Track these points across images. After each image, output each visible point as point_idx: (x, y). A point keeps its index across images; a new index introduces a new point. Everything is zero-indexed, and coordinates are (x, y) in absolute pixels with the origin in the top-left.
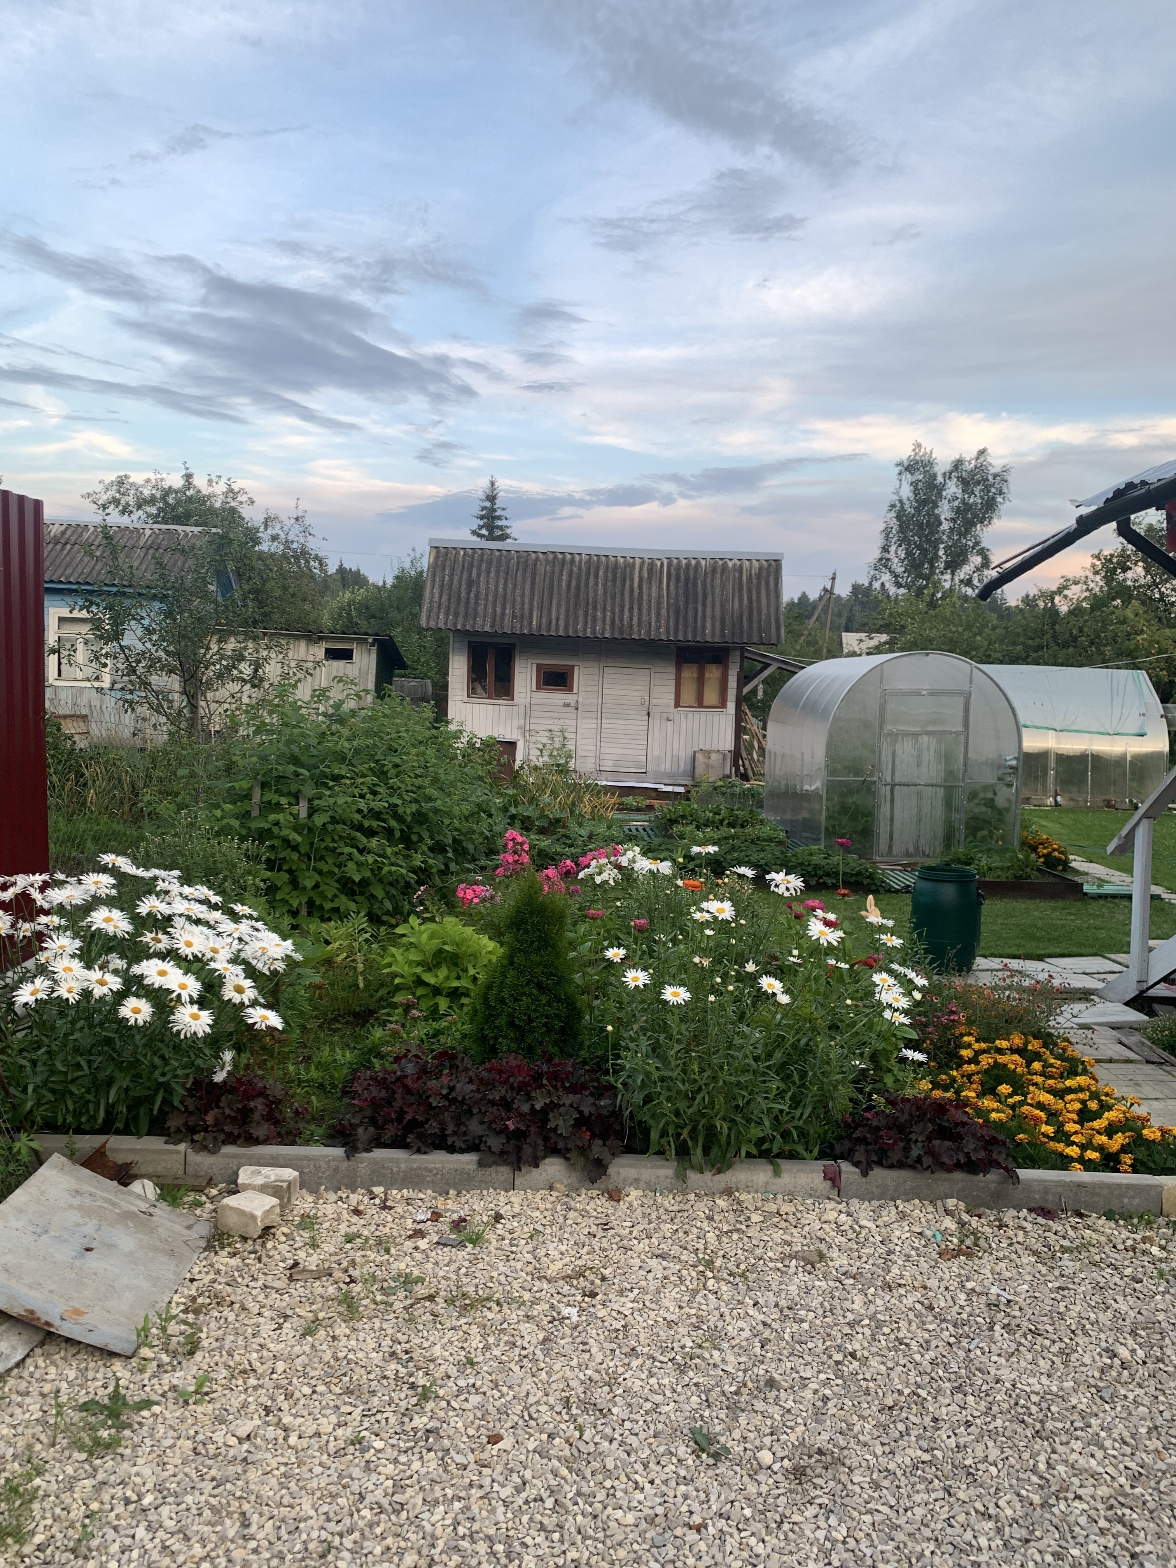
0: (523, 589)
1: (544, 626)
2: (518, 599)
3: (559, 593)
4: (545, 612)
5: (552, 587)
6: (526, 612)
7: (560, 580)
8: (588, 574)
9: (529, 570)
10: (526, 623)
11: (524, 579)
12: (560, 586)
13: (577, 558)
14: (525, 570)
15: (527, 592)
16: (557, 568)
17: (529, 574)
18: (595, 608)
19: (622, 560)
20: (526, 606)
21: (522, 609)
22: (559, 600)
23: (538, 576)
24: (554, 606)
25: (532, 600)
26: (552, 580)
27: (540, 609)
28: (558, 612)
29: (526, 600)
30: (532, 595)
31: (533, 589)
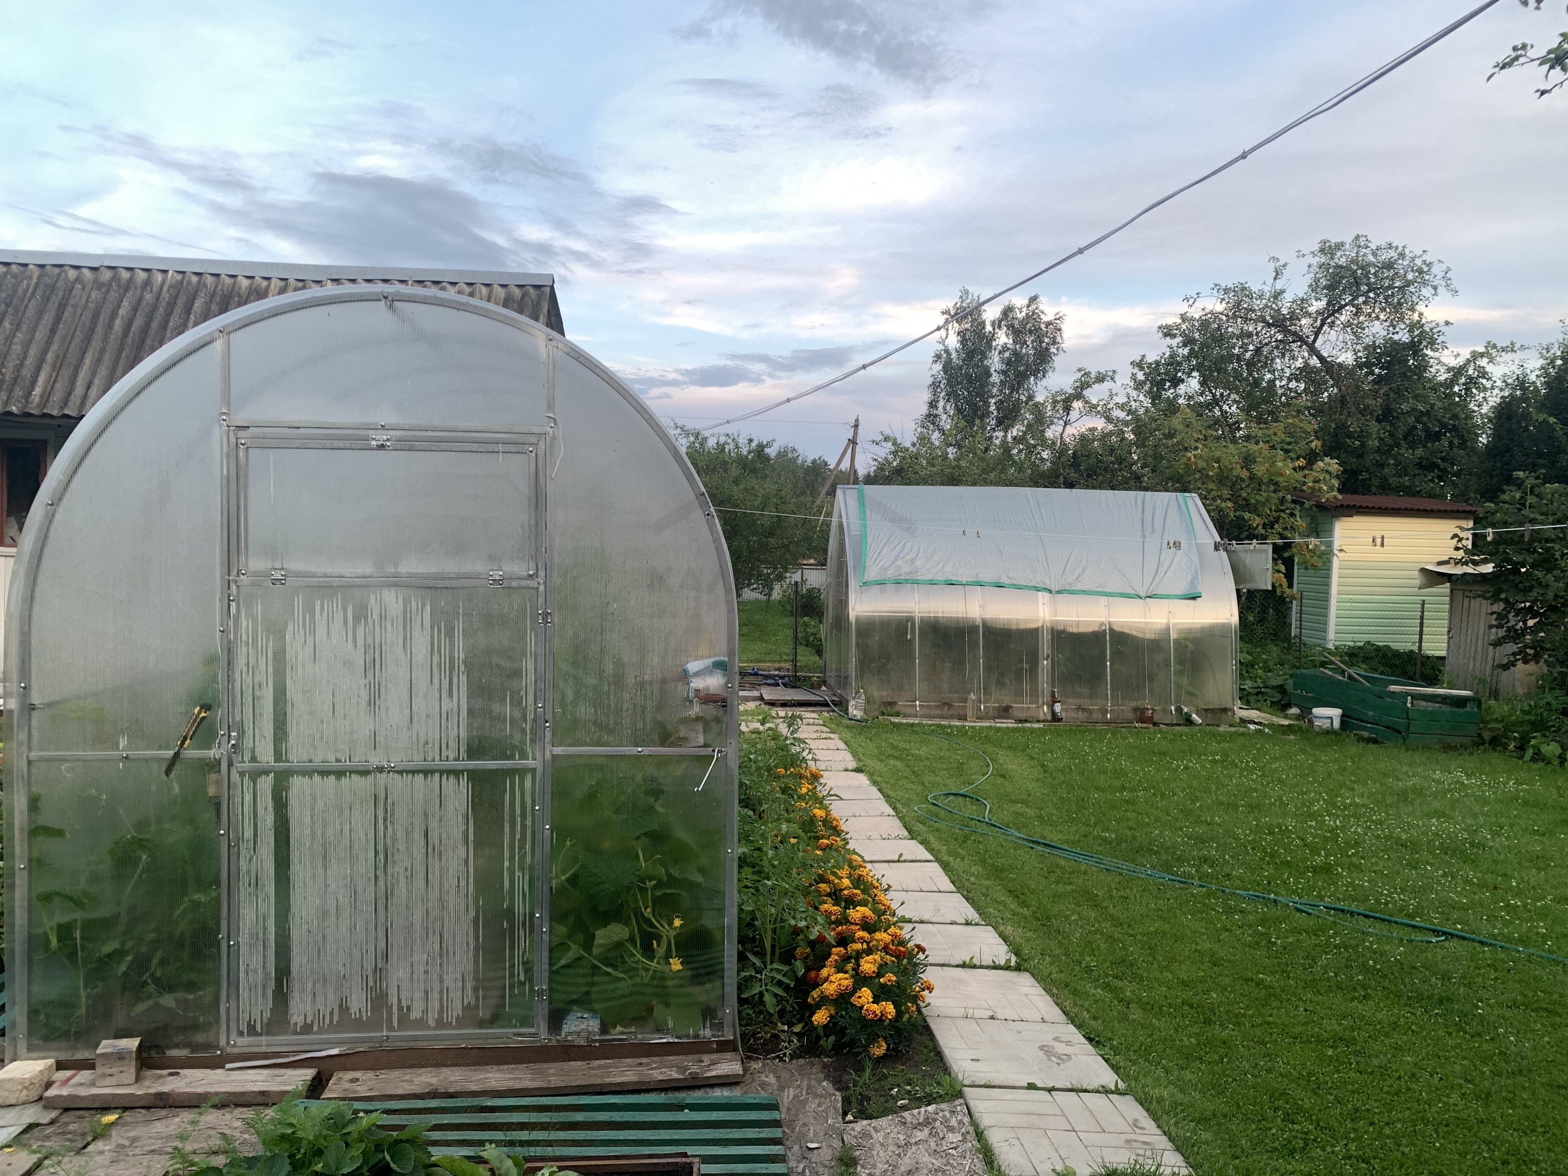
0: (33, 330)
1: (57, 397)
2: (17, 348)
3: (106, 338)
4: (66, 373)
5: (92, 329)
6: (26, 373)
7: (113, 316)
8: (171, 305)
9: (55, 299)
10: (18, 392)
11: (40, 313)
12: (110, 326)
13: (159, 277)
14: (47, 299)
15: (41, 334)
16: (113, 295)
17: (53, 306)
19: (245, 283)
20: (30, 361)
21: (21, 366)
22: (102, 351)
23: (69, 309)
24: (88, 362)
25: (45, 351)
26: (96, 316)
27: (57, 367)
28: (93, 374)
29: (33, 351)
30: (49, 343)
31: (53, 331)
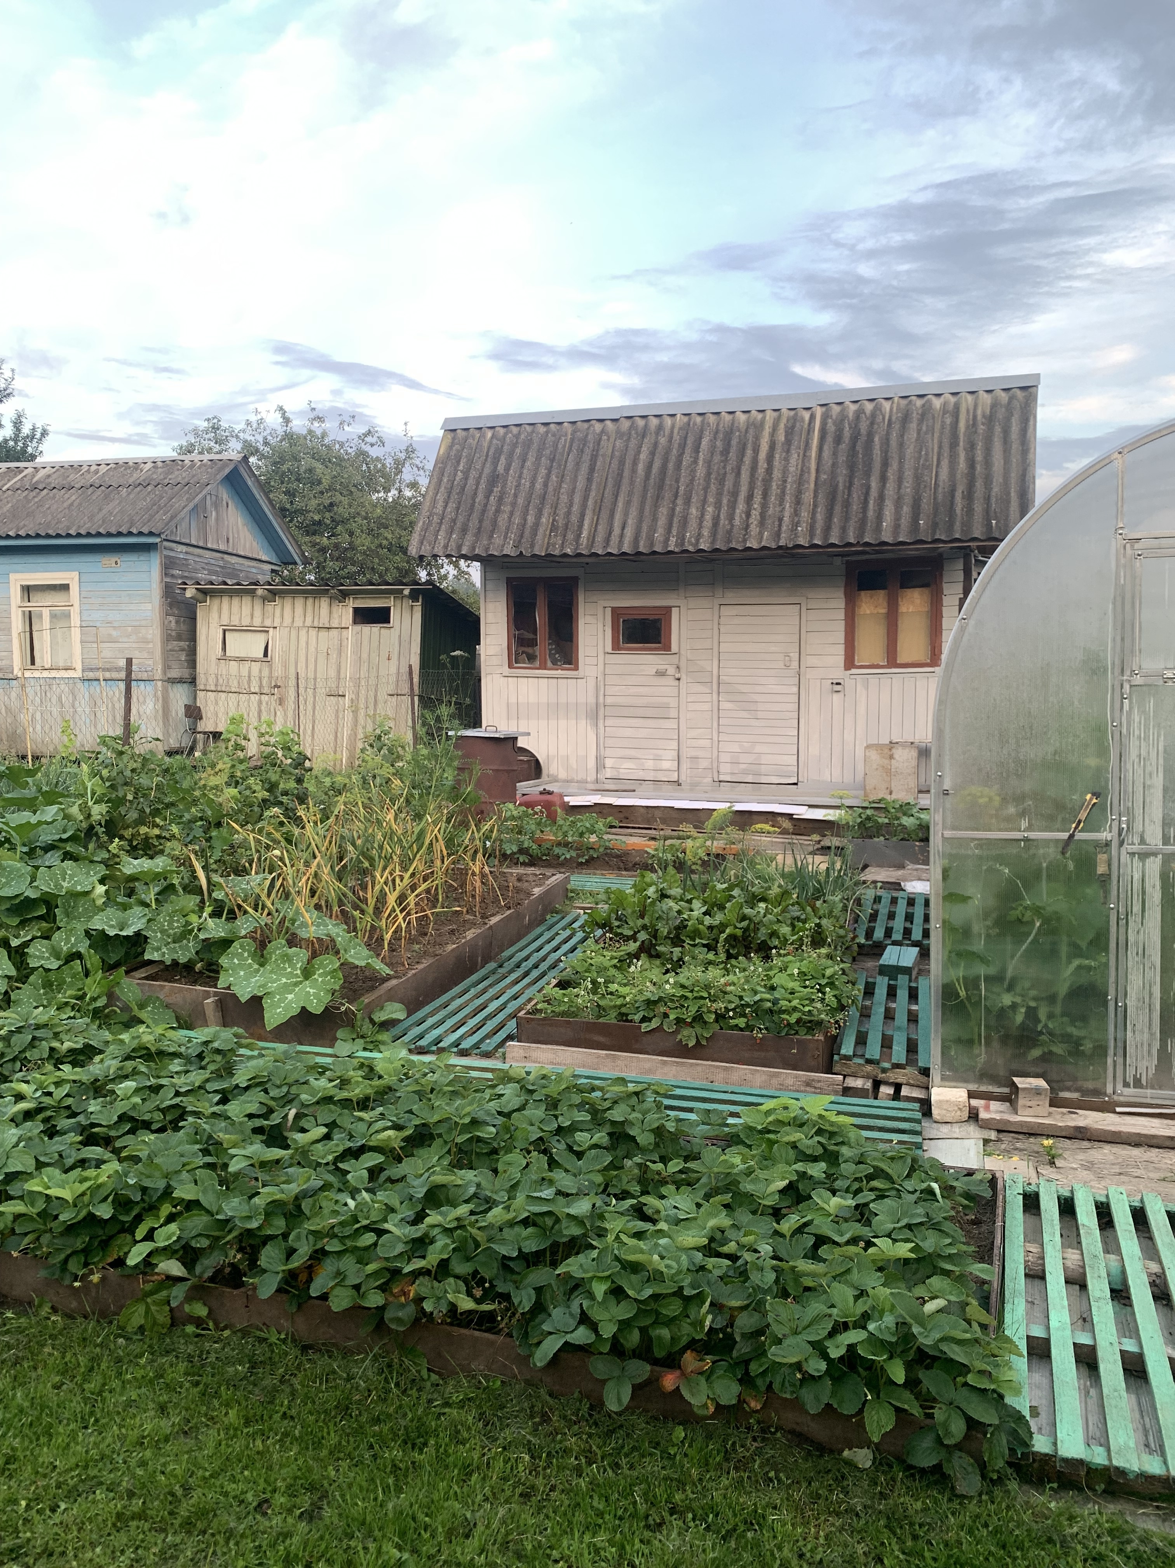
0: (575, 480)
1: (600, 538)
2: (564, 498)
3: (632, 482)
4: (605, 515)
5: (620, 475)
6: (574, 519)
7: (635, 463)
8: (683, 446)
9: (588, 451)
10: (570, 536)
11: (578, 464)
12: (634, 471)
13: (668, 422)
14: (581, 451)
15: (581, 484)
16: (633, 443)
17: (586, 457)
18: (688, 502)
19: (743, 418)
20: (575, 508)
21: (568, 513)
22: (630, 494)
23: (600, 459)
24: (620, 504)
25: (586, 498)
26: (622, 463)
27: (598, 512)
28: (626, 514)
29: (577, 499)
30: (588, 489)
31: (589, 480)
